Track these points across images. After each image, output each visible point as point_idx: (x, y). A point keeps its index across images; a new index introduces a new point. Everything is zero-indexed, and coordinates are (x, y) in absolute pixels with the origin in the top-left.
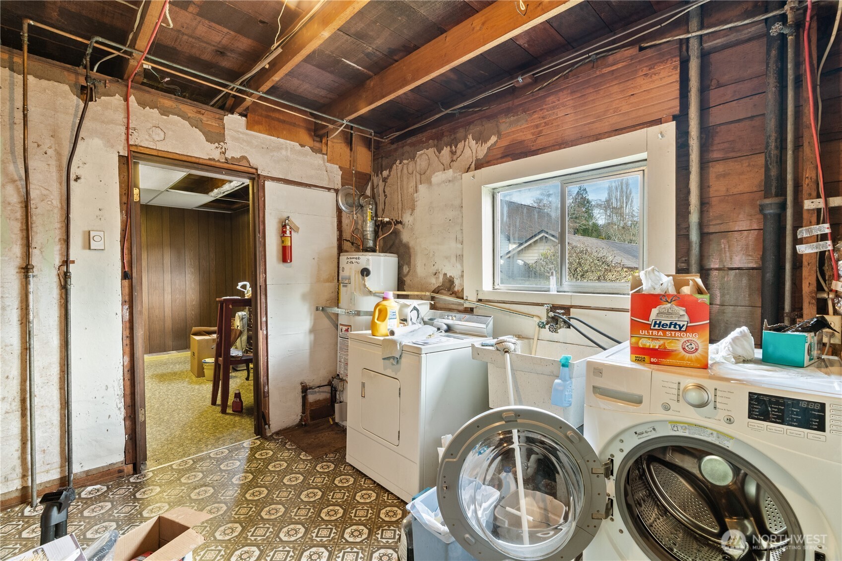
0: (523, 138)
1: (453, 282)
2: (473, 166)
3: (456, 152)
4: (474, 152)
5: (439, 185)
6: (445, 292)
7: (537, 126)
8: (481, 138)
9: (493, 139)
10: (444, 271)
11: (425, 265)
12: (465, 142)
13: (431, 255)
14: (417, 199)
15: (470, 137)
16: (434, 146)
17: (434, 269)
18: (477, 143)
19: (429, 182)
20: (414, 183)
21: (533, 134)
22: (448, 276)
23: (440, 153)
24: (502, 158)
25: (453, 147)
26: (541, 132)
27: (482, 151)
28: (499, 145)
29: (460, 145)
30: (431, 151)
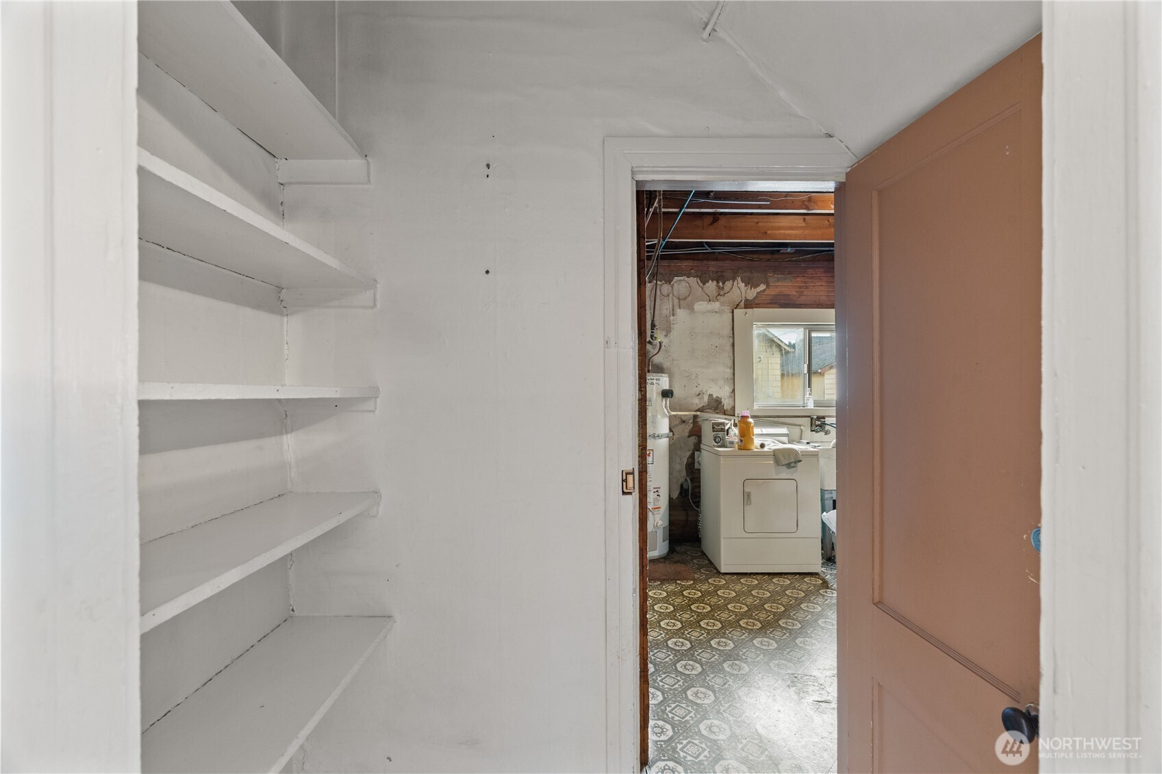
0: (789, 293)
1: (721, 402)
2: (742, 304)
3: (723, 288)
4: (744, 293)
5: (703, 313)
6: (711, 411)
7: (800, 287)
8: (749, 282)
9: (762, 287)
10: (710, 392)
11: (685, 386)
12: (734, 281)
13: (693, 377)
14: (675, 322)
15: (739, 279)
16: (697, 276)
17: (697, 391)
18: (745, 286)
19: (690, 308)
20: (671, 306)
21: (797, 292)
22: (714, 397)
23: (704, 284)
24: (770, 303)
25: (721, 284)
26: (802, 292)
27: (751, 293)
28: (766, 292)
29: (728, 284)
30: (693, 281)
